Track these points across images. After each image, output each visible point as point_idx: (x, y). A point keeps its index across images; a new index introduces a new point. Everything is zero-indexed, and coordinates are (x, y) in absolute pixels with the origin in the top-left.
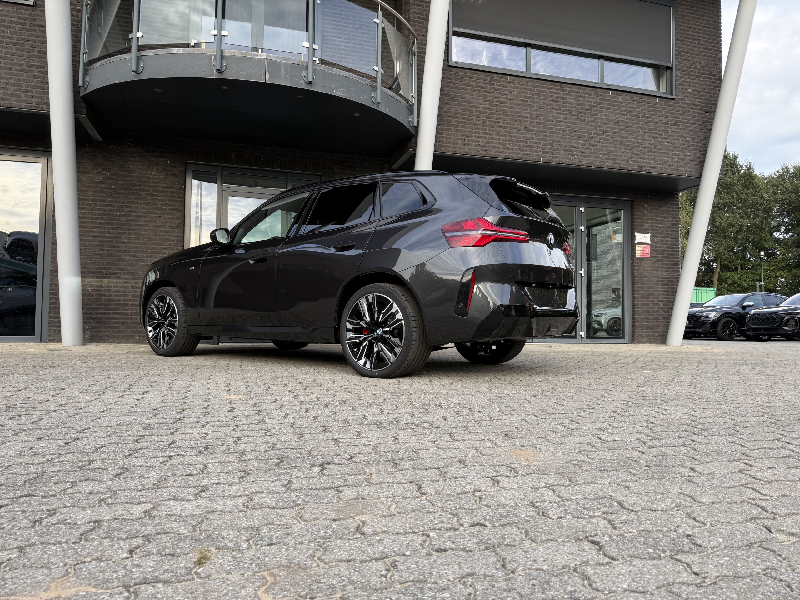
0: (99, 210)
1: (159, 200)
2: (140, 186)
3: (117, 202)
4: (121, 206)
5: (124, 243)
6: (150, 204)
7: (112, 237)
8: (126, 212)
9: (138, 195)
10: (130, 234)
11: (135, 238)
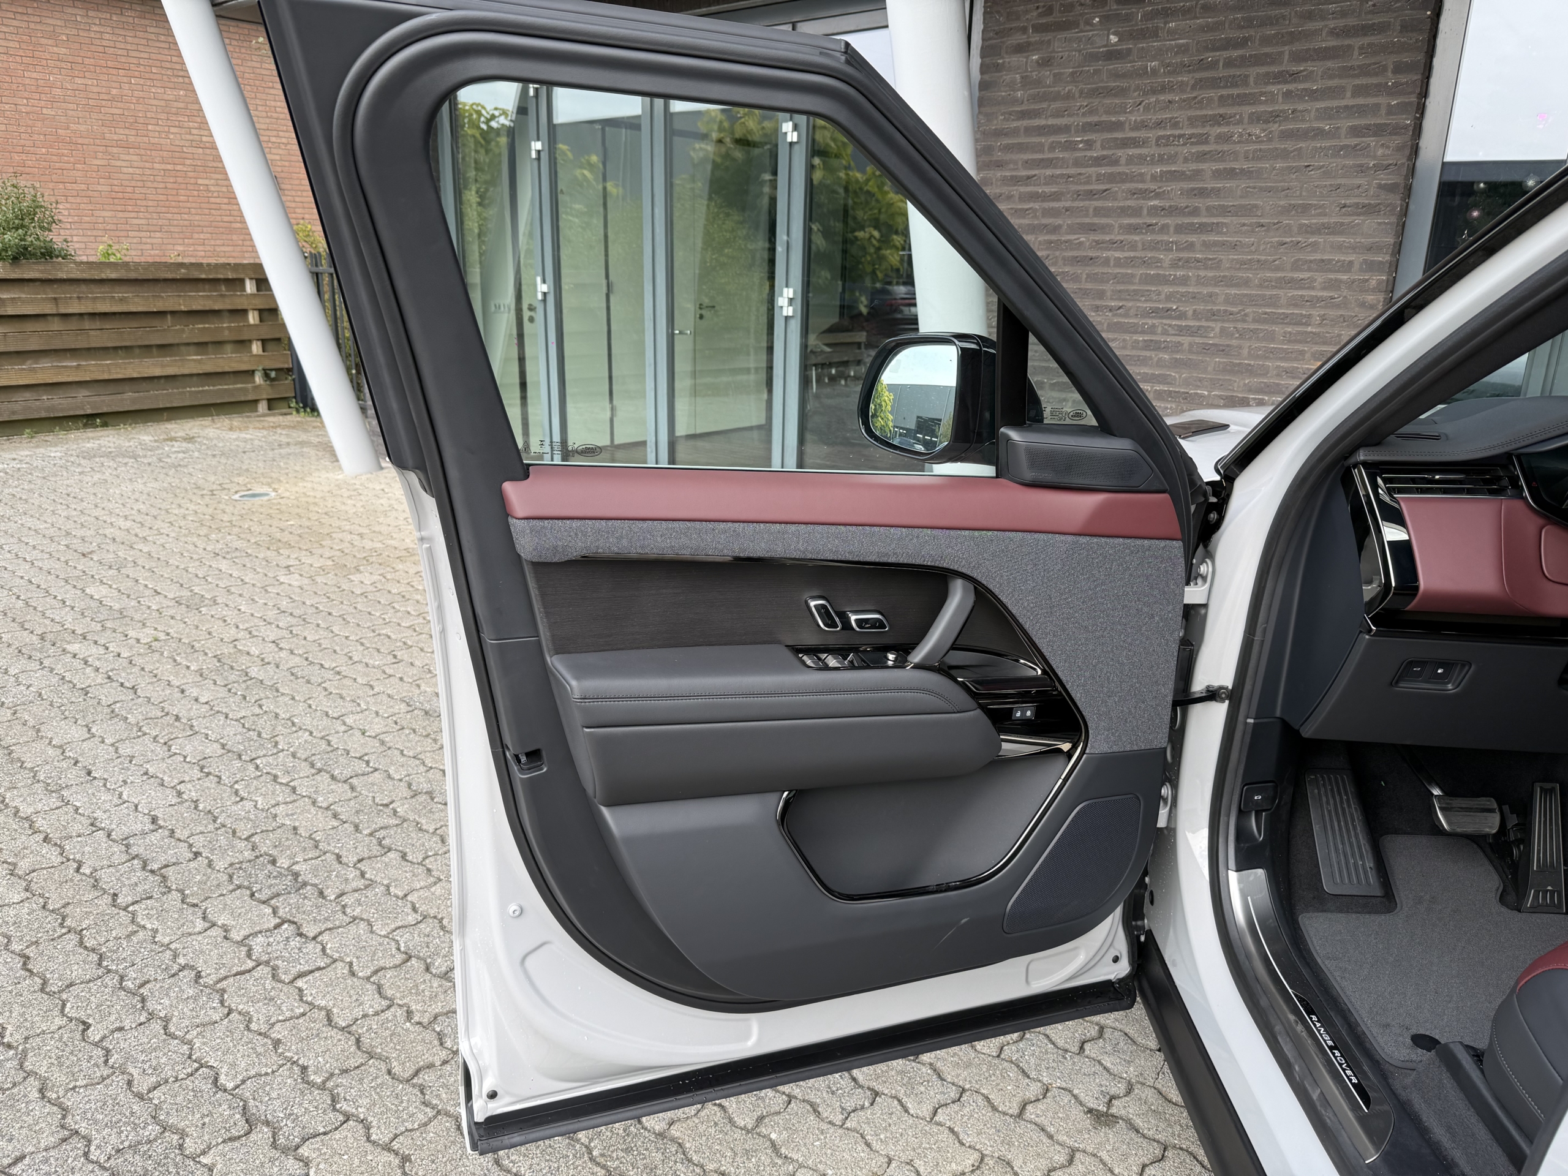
0: (1098, 161)
1: (1313, 95)
2: (1243, 43)
3: (1159, 124)
4: (1165, 141)
5: (1163, 280)
6: (1275, 116)
7: (1130, 262)
8: (1186, 160)
9: (1234, 85)
10: (1191, 246)
11: (1203, 263)
